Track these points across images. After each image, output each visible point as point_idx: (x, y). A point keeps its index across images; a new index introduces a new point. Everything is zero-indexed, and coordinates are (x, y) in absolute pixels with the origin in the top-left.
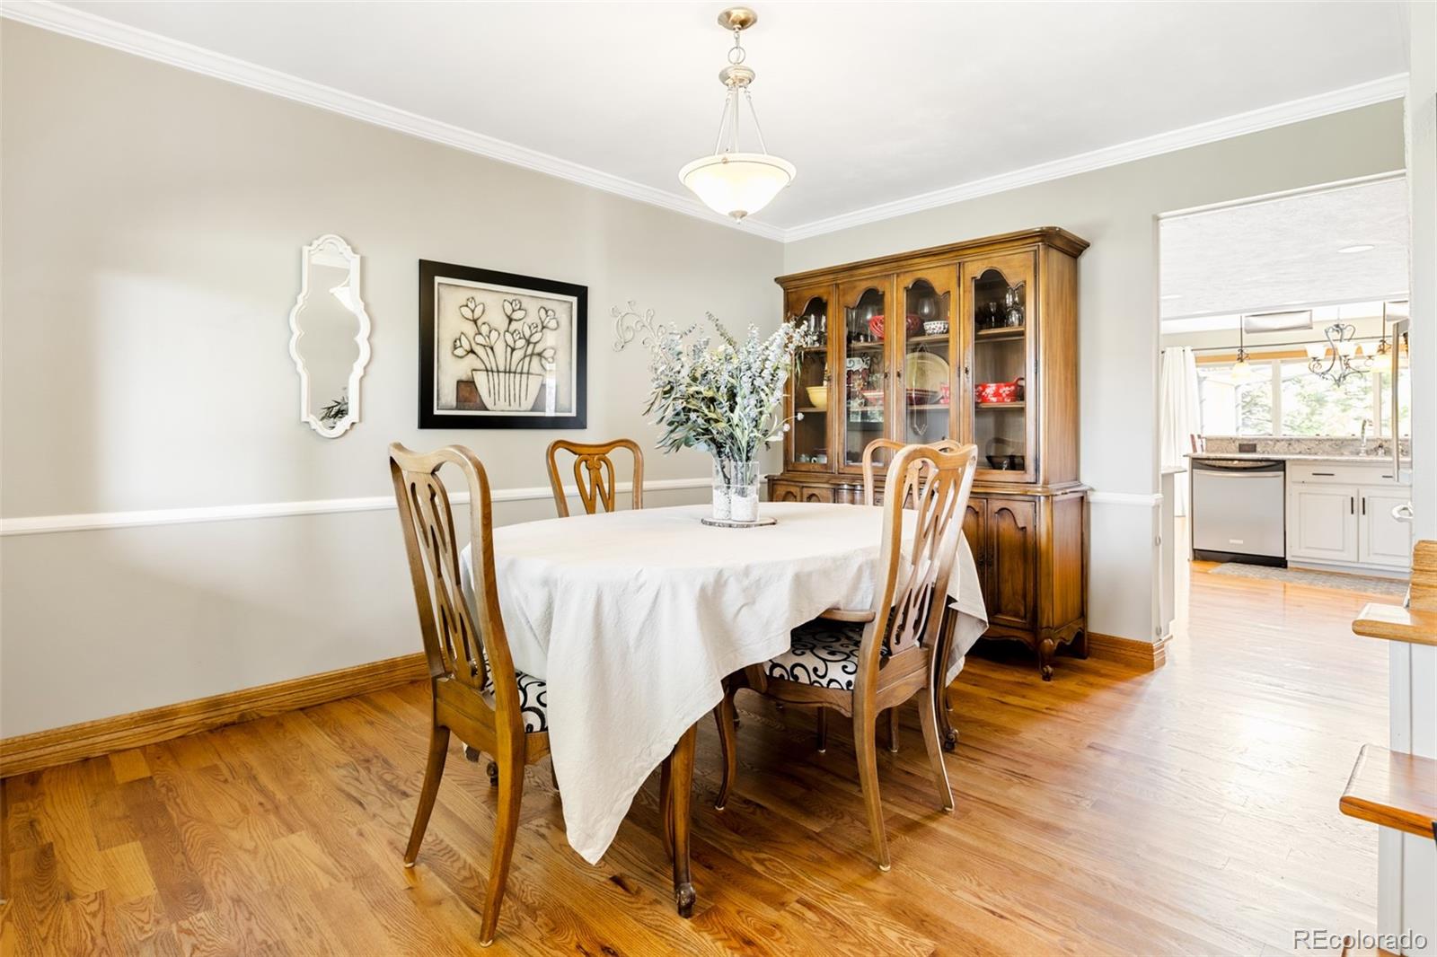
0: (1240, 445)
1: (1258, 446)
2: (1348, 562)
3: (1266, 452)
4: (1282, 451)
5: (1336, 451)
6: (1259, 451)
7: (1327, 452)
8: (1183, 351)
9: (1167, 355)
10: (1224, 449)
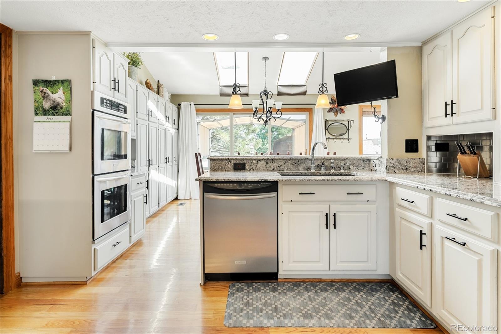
0: (234, 164)
1: (246, 165)
2: (323, 271)
3: (252, 170)
4: (262, 169)
5: (295, 168)
6: (247, 169)
7: (290, 169)
8: (190, 105)
9: (182, 106)
10: (224, 168)
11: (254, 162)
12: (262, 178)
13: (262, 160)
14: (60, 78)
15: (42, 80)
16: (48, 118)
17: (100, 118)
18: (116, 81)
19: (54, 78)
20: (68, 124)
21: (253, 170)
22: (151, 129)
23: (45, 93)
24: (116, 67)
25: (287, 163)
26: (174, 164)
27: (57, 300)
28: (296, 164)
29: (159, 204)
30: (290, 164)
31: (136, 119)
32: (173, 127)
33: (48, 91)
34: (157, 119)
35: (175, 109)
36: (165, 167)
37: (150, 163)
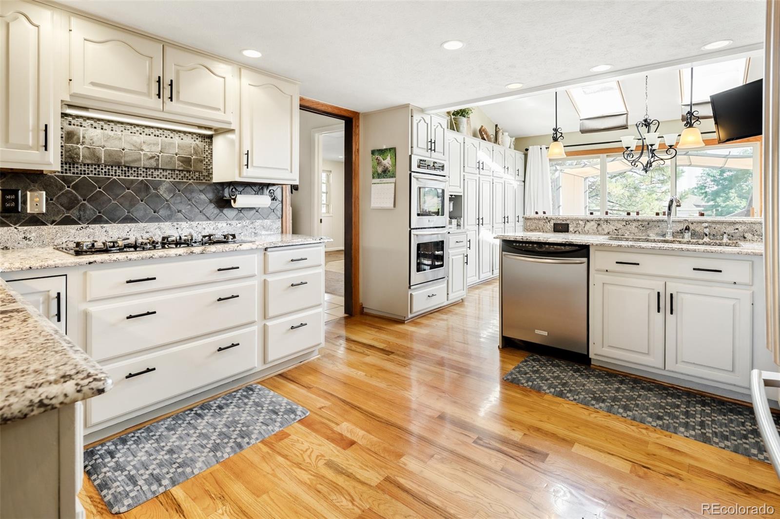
0: (554, 224)
1: (570, 226)
2: (654, 367)
3: (577, 232)
4: (592, 231)
5: (642, 233)
6: (571, 231)
7: (634, 234)
8: (541, 149)
9: (529, 152)
10: (541, 229)
11: (581, 222)
12: (566, 240)
13: (592, 220)
14: (389, 147)
15: (377, 150)
16: (380, 181)
17: (417, 179)
18: (433, 141)
19: (384, 147)
20: (393, 185)
21: (579, 232)
22: (482, 184)
23: (379, 160)
24: (433, 128)
25: (629, 226)
26: (516, 225)
27: (383, 328)
28: (643, 227)
29: (493, 270)
30: (634, 227)
31: (462, 173)
32: (516, 179)
33: (380, 158)
34: (492, 172)
35: (520, 155)
36: (502, 228)
37: (480, 222)
